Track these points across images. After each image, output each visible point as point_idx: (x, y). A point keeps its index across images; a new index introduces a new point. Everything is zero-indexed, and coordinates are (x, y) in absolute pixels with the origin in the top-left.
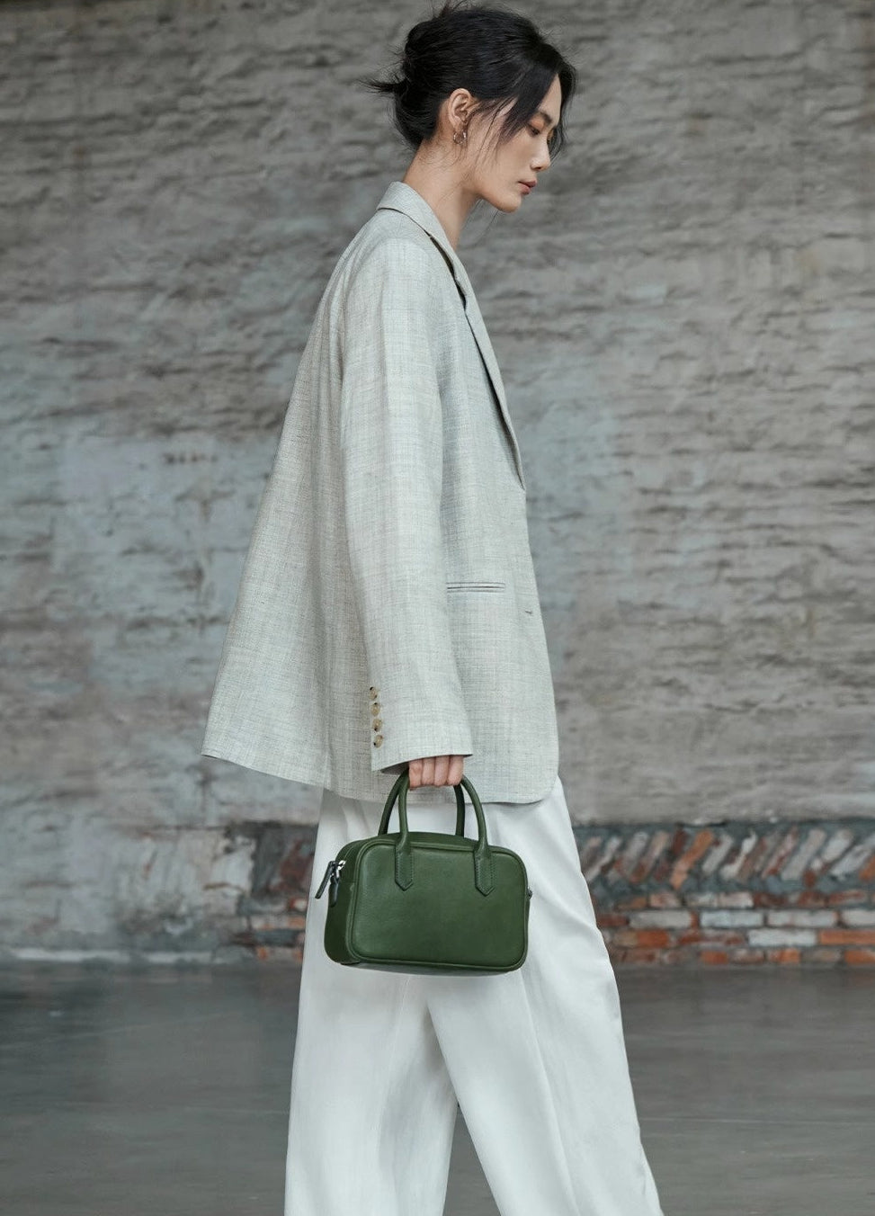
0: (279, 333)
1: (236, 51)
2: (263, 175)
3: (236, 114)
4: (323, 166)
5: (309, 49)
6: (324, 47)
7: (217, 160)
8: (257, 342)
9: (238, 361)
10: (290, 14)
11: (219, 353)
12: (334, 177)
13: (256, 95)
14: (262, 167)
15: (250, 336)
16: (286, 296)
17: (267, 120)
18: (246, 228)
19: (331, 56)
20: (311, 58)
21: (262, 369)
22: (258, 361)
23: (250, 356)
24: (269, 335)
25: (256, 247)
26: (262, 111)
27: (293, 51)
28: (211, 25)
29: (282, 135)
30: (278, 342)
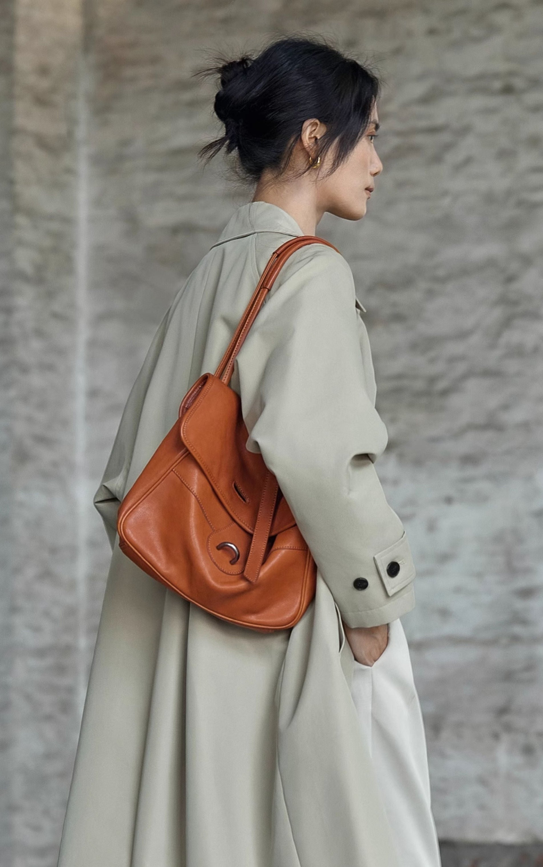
0: (462, 358)
1: (421, 77)
2: (446, 201)
3: (419, 139)
4: (509, 193)
5: (496, 76)
6: (512, 74)
7: (400, 185)
8: (439, 367)
9: (419, 385)
10: (477, 40)
11: (399, 377)
12: (520, 204)
13: (440, 120)
14: (445, 193)
15: (432, 361)
16: (469, 322)
17: (448, 147)
18: (430, 253)
19: (518, 83)
20: (497, 85)
21: (445, 393)
22: (441, 385)
23: (432, 380)
24: (452, 360)
25: (441, 273)
26: (445, 137)
27: (481, 77)
28: (398, 52)
29: (468, 161)
30: (461, 368)
